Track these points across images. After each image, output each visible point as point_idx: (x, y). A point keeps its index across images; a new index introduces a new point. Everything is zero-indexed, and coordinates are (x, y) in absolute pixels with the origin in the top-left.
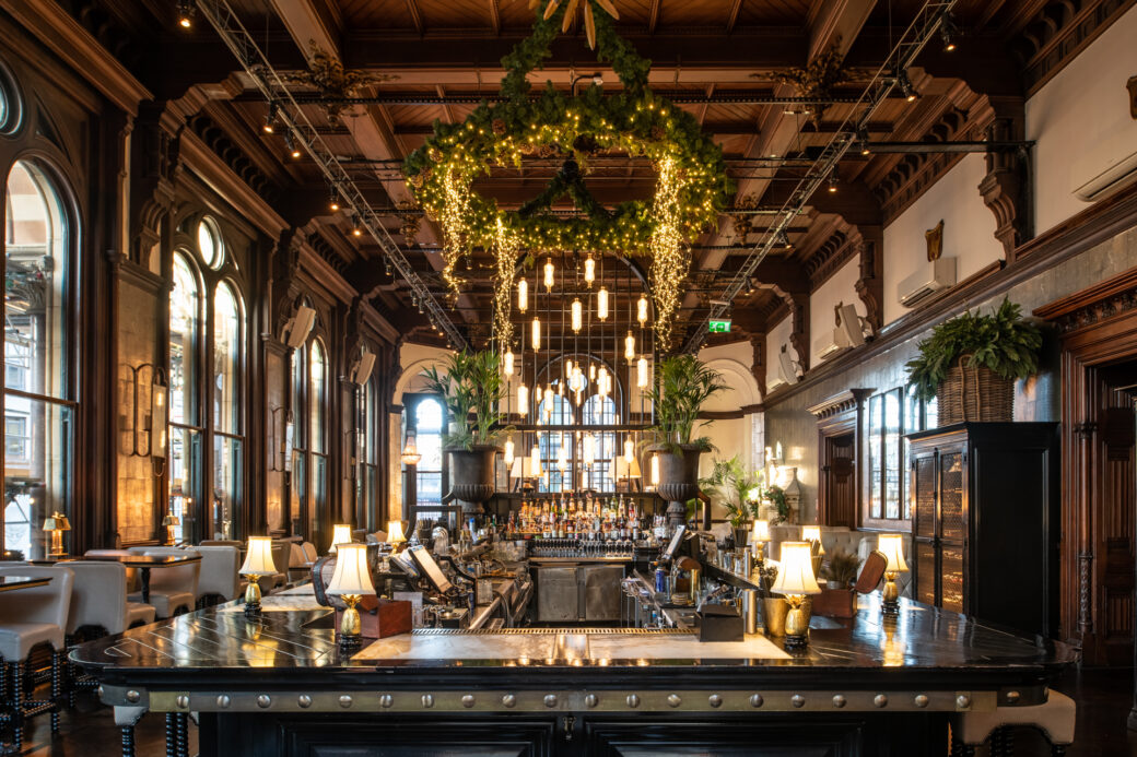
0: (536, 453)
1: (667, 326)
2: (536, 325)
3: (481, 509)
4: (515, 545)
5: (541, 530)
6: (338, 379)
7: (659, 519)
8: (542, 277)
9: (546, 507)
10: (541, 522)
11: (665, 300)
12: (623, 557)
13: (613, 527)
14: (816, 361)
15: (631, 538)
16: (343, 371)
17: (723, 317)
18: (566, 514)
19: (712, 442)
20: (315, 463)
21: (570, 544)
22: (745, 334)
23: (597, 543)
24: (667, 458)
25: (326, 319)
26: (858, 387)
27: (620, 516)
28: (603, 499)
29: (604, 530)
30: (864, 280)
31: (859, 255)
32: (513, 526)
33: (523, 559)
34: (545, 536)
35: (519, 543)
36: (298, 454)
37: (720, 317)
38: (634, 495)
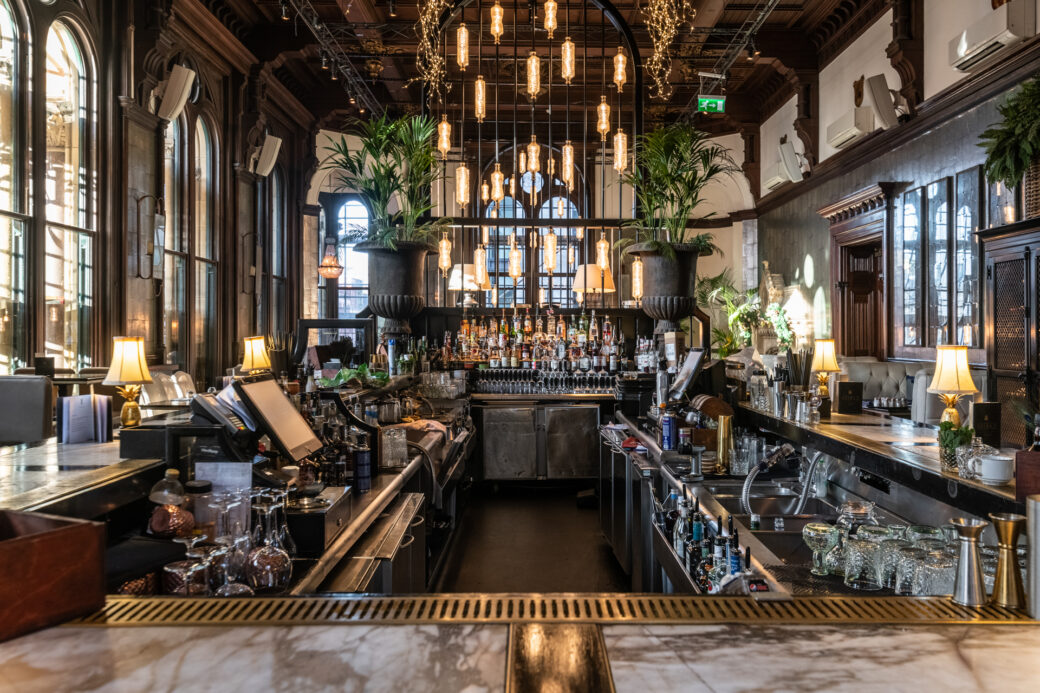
0: (481, 256)
1: (665, 64)
2: (480, 87)
3: (407, 327)
4: (452, 377)
5: (487, 357)
6: (233, 167)
7: (643, 343)
8: (488, 22)
9: (494, 326)
10: (486, 346)
11: (663, 27)
12: (596, 393)
13: (583, 353)
14: (827, 150)
15: (607, 368)
16: (238, 157)
17: (716, 92)
18: (520, 336)
19: (713, 242)
20: (201, 273)
21: (525, 376)
22: (733, 124)
23: (562, 375)
24: (655, 262)
25: (216, 91)
26: (887, 180)
27: (592, 338)
28: (569, 316)
29: (571, 357)
30: (899, 41)
31: (891, 11)
32: (450, 352)
33: (461, 396)
34: (492, 363)
35: (457, 373)
36: (177, 259)
37: (711, 94)
38: (609, 311)
